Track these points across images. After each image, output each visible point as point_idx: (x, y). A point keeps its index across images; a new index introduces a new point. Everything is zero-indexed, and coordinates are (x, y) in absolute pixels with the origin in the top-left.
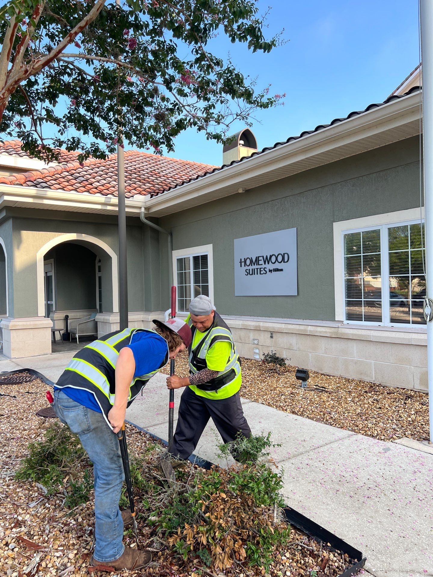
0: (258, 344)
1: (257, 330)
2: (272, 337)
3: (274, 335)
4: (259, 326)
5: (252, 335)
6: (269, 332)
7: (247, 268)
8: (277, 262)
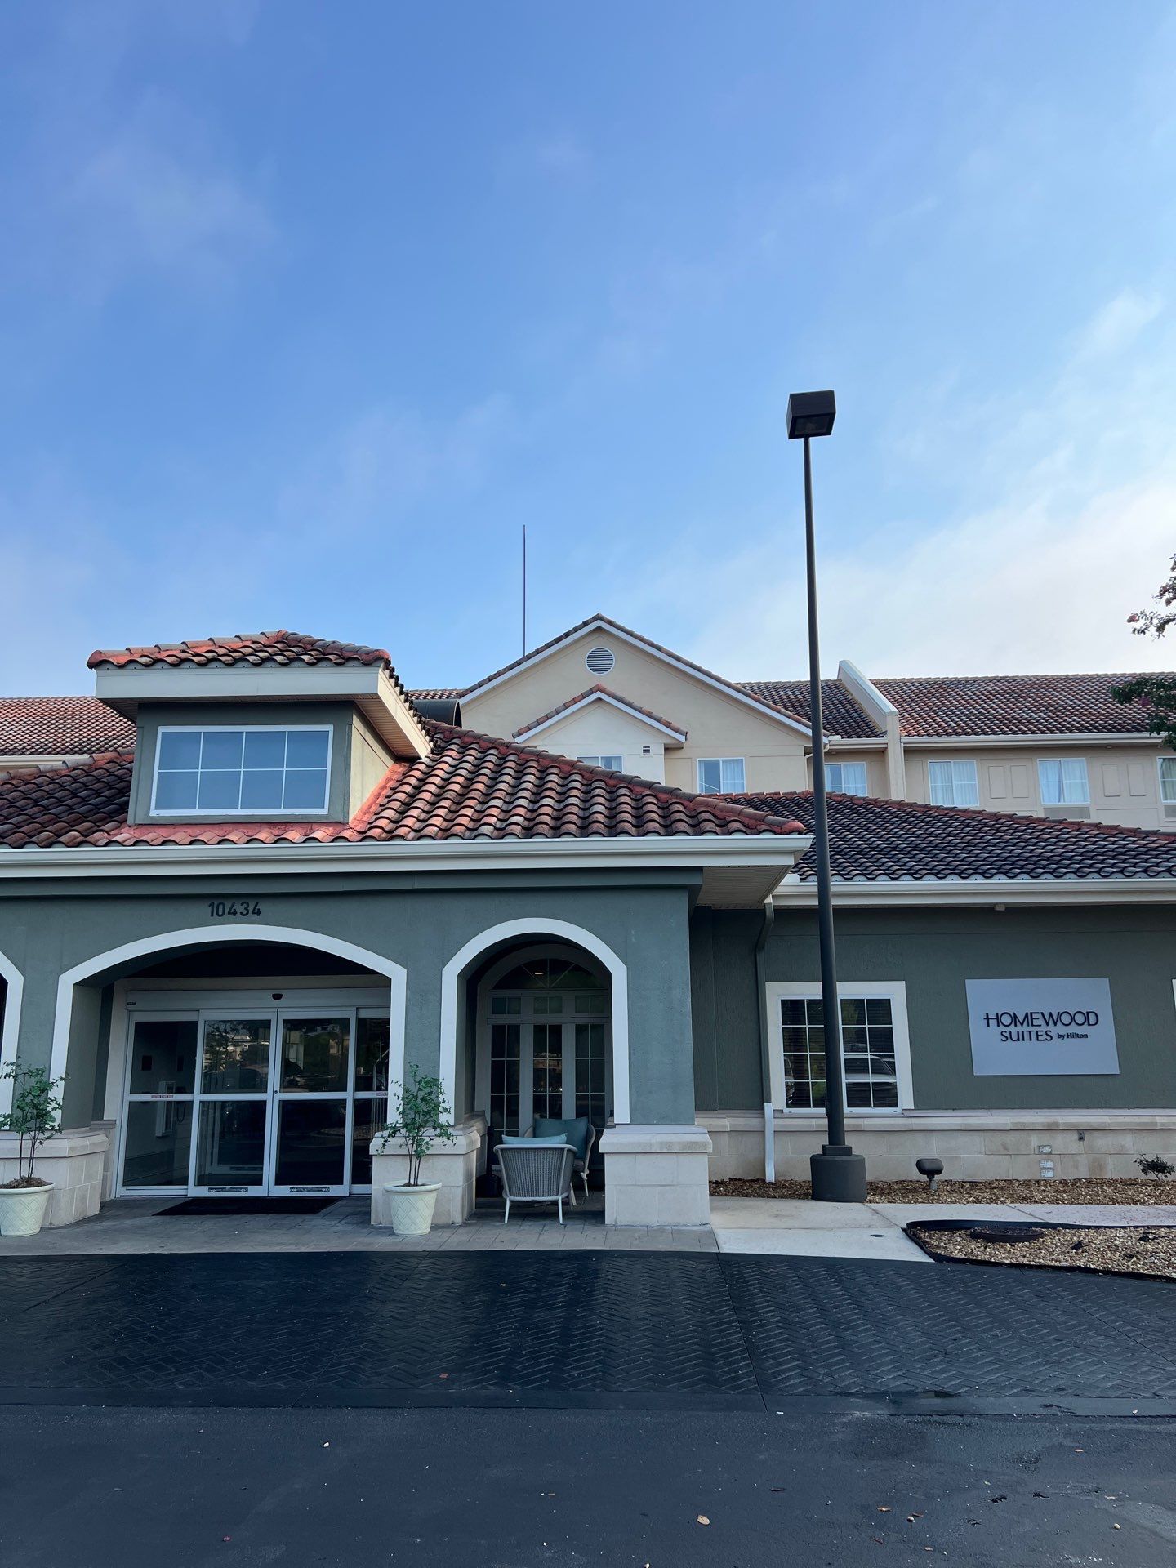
0: (1051, 1153)
1: (1052, 1129)
2: (1081, 1139)
3: (1086, 1136)
4: (1057, 1124)
5: (1035, 1140)
6: (1076, 1133)
8: (1073, 1023)
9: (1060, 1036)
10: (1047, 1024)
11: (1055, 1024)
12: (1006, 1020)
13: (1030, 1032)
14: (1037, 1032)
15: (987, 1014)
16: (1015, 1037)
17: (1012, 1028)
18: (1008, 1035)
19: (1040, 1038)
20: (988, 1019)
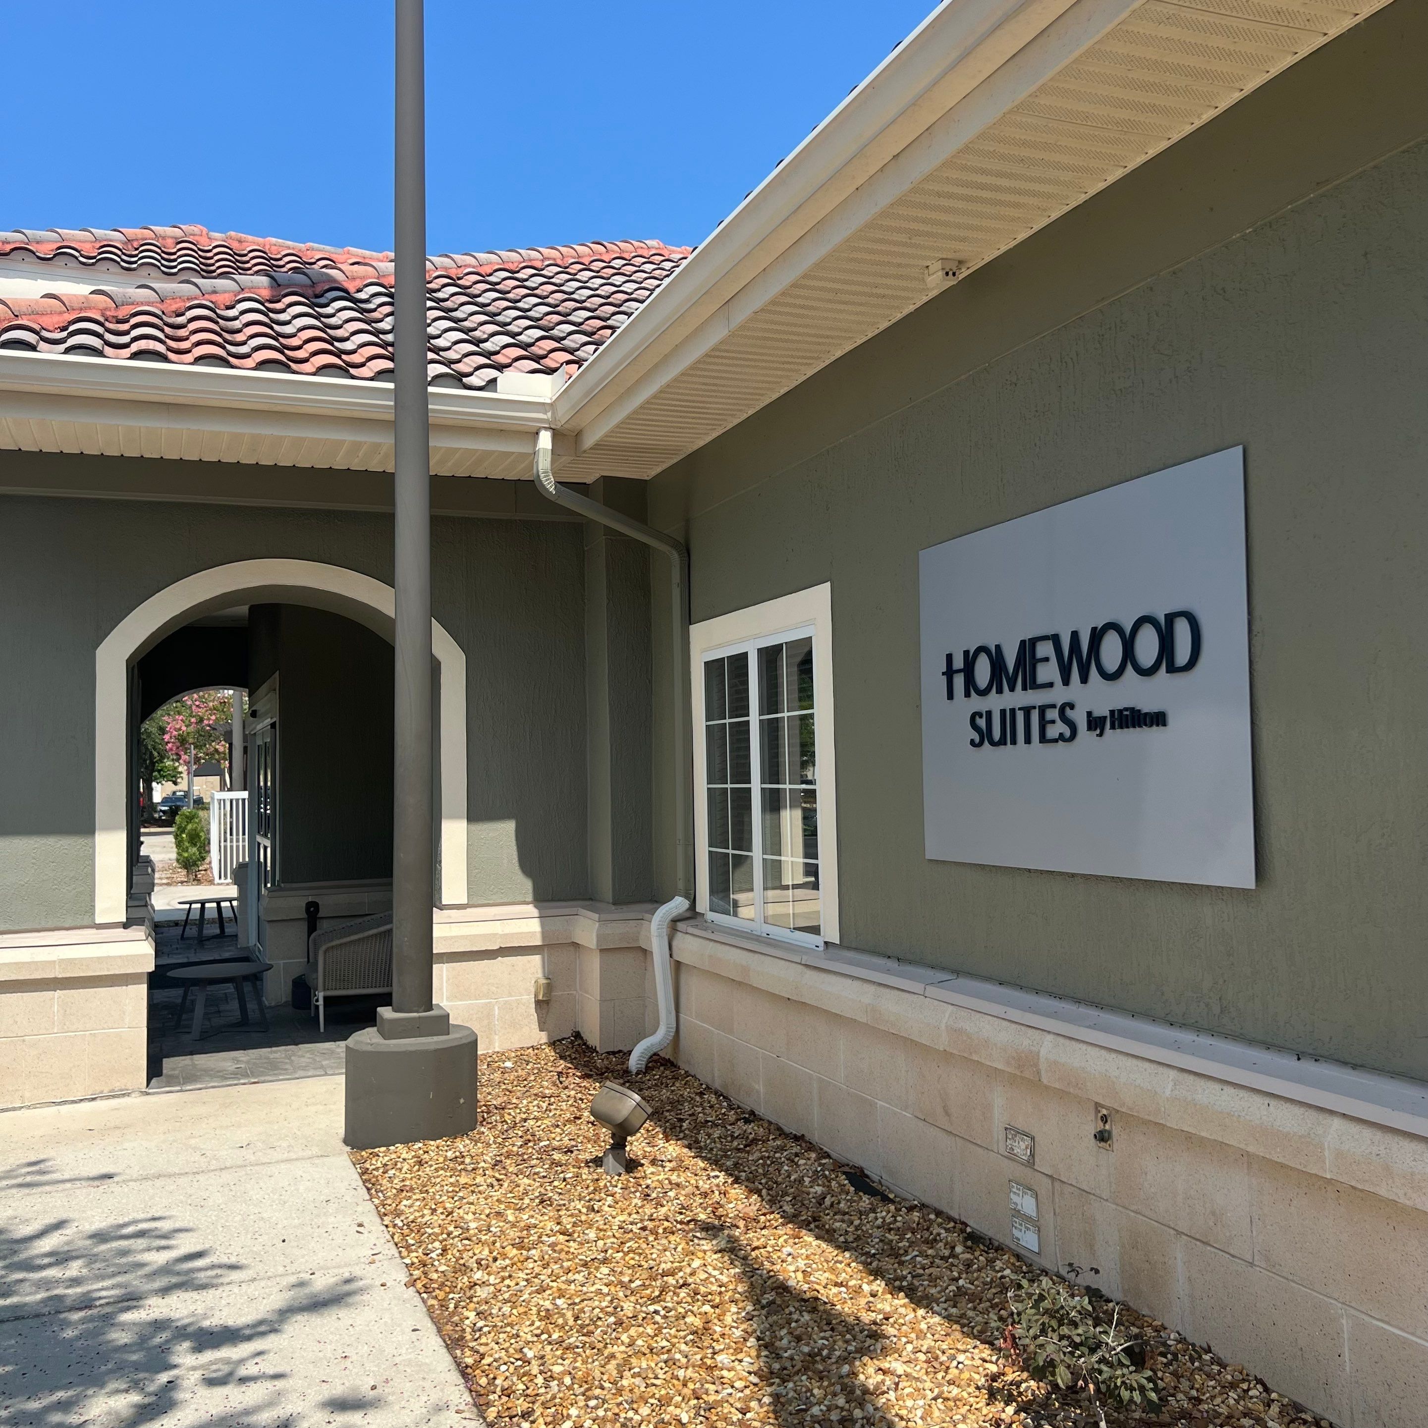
0: (1029, 1165)
1: (1027, 1079)
2: (1102, 1137)
3: (1115, 1132)
4: (1034, 1059)
5: (1000, 1103)
6: (1091, 1107)
7: (977, 703)
8: (1130, 669)
9: (1095, 723)
10: (1066, 682)
11: (1084, 679)
12: (983, 671)
13: (1027, 711)
14: (1043, 710)
15: (949, 657)
16: (997, 734)
17: (996, 703)
18: (982, 722)
19: (1053, 732)
20: (950, 673)
